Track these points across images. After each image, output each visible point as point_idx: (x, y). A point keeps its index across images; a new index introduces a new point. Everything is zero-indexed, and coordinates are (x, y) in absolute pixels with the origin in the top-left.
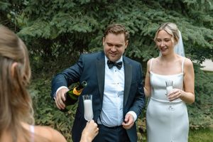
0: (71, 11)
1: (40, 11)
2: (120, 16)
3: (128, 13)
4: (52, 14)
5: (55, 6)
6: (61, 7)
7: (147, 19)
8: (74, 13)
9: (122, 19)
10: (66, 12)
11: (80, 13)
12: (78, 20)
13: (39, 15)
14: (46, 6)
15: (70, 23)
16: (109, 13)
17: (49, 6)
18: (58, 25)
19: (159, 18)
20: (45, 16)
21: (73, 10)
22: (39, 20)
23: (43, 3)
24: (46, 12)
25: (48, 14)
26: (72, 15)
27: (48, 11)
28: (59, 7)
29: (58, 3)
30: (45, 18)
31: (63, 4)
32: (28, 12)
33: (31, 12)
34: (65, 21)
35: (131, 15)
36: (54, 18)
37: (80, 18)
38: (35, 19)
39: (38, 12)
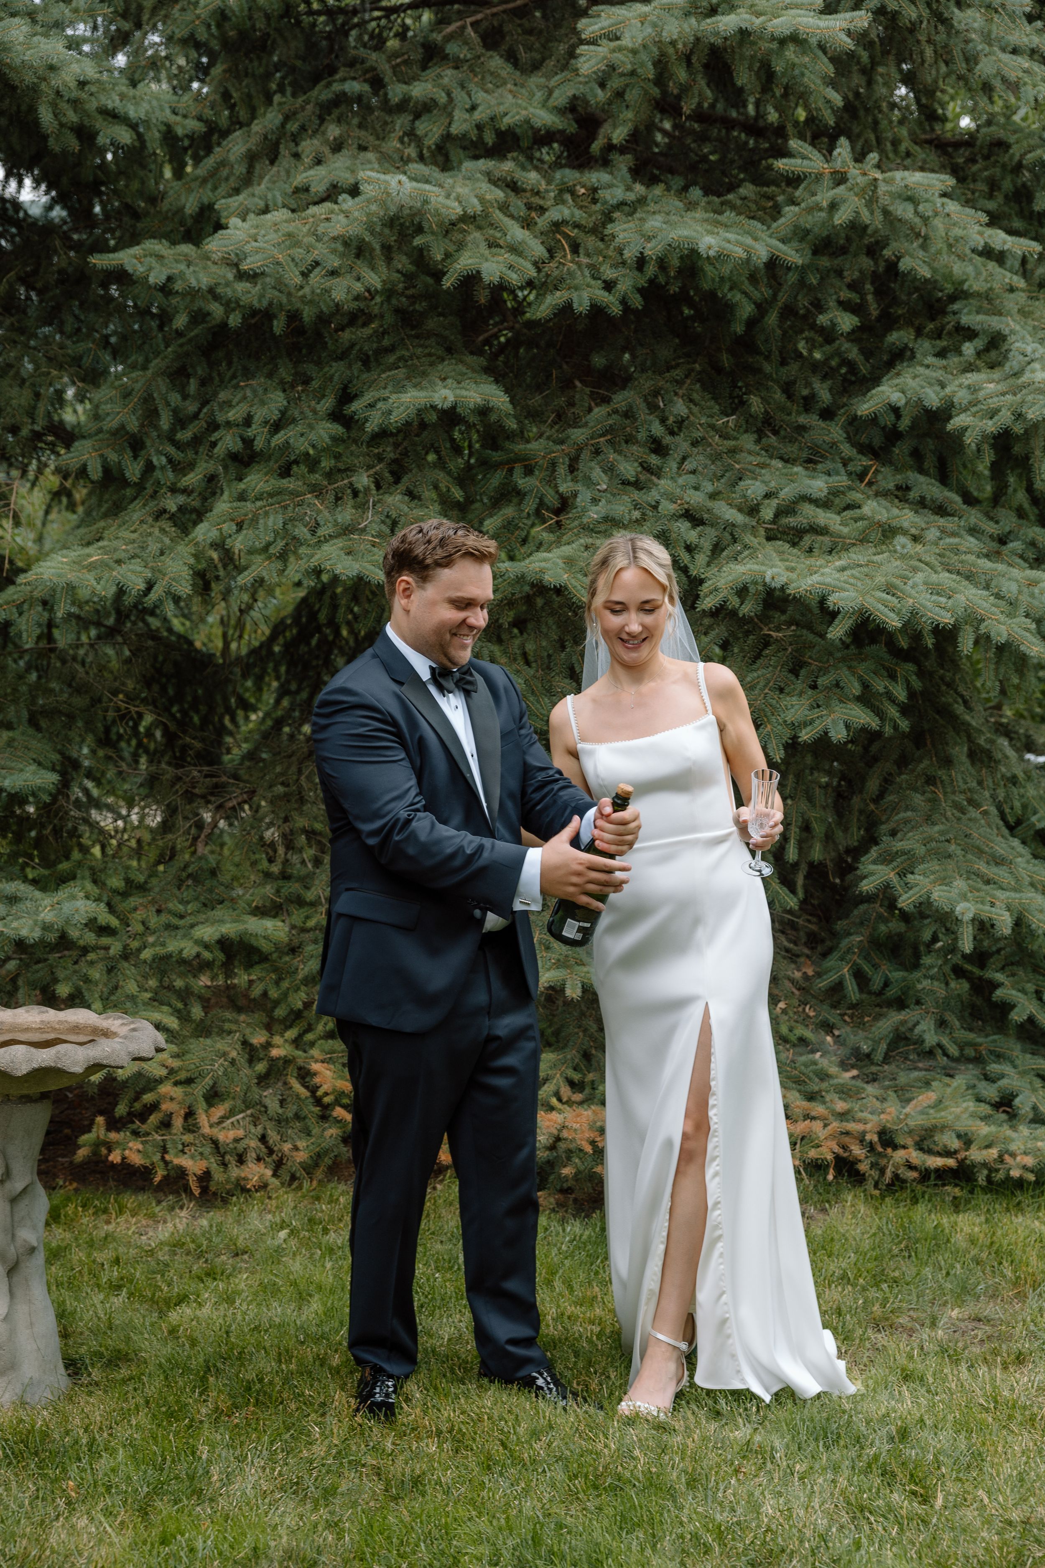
0: (313, 464)
1: (150, 468)
2: (584, 497)
3: (637, 485)
4: (211, 479)
5: (228, 441)
6: (259, 444)
7: (739, 518)
8: (330, 475)
9: (594, 514)
10: (285, 472)
11: (363, 480)
12: (346, 514)
13: (140, 487)
14: (184, 436)
15: (302, 531)
16: (522, 482)
17: (196, 441)
18: (238, 544)
19: (810, 514)
20: (174, 490)
21: (326, 464)
22: (137, 512)
23: (165, 422)
24: (180, 468)
25: (192, 479)
26: (317, 491)
27: (191, 466)
28: (248, 442)
29: (248, 421)
30: (172, 504)
31: (277, 427)
32: (82, 472)
33: (95, 471)
34: (275, 521)
35: (653, 495)
36: (222, 506)
37: (362, 507)
38: (117, 509)
39: (133, 470)
